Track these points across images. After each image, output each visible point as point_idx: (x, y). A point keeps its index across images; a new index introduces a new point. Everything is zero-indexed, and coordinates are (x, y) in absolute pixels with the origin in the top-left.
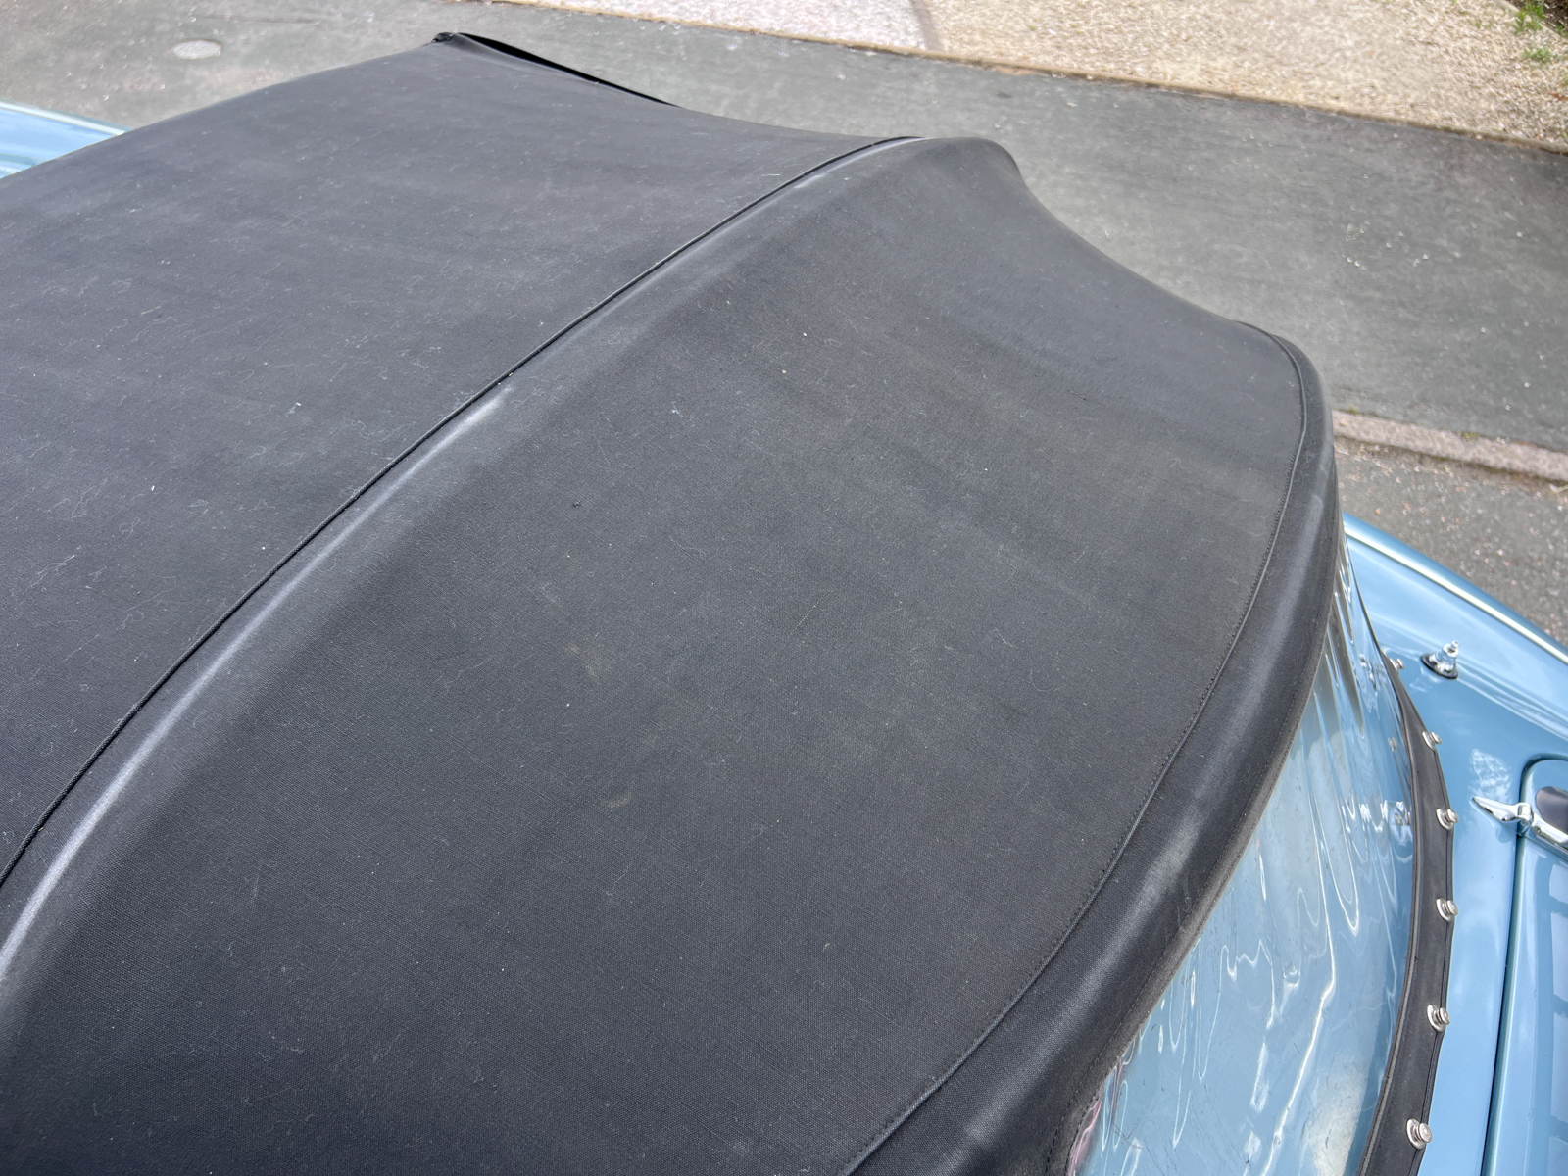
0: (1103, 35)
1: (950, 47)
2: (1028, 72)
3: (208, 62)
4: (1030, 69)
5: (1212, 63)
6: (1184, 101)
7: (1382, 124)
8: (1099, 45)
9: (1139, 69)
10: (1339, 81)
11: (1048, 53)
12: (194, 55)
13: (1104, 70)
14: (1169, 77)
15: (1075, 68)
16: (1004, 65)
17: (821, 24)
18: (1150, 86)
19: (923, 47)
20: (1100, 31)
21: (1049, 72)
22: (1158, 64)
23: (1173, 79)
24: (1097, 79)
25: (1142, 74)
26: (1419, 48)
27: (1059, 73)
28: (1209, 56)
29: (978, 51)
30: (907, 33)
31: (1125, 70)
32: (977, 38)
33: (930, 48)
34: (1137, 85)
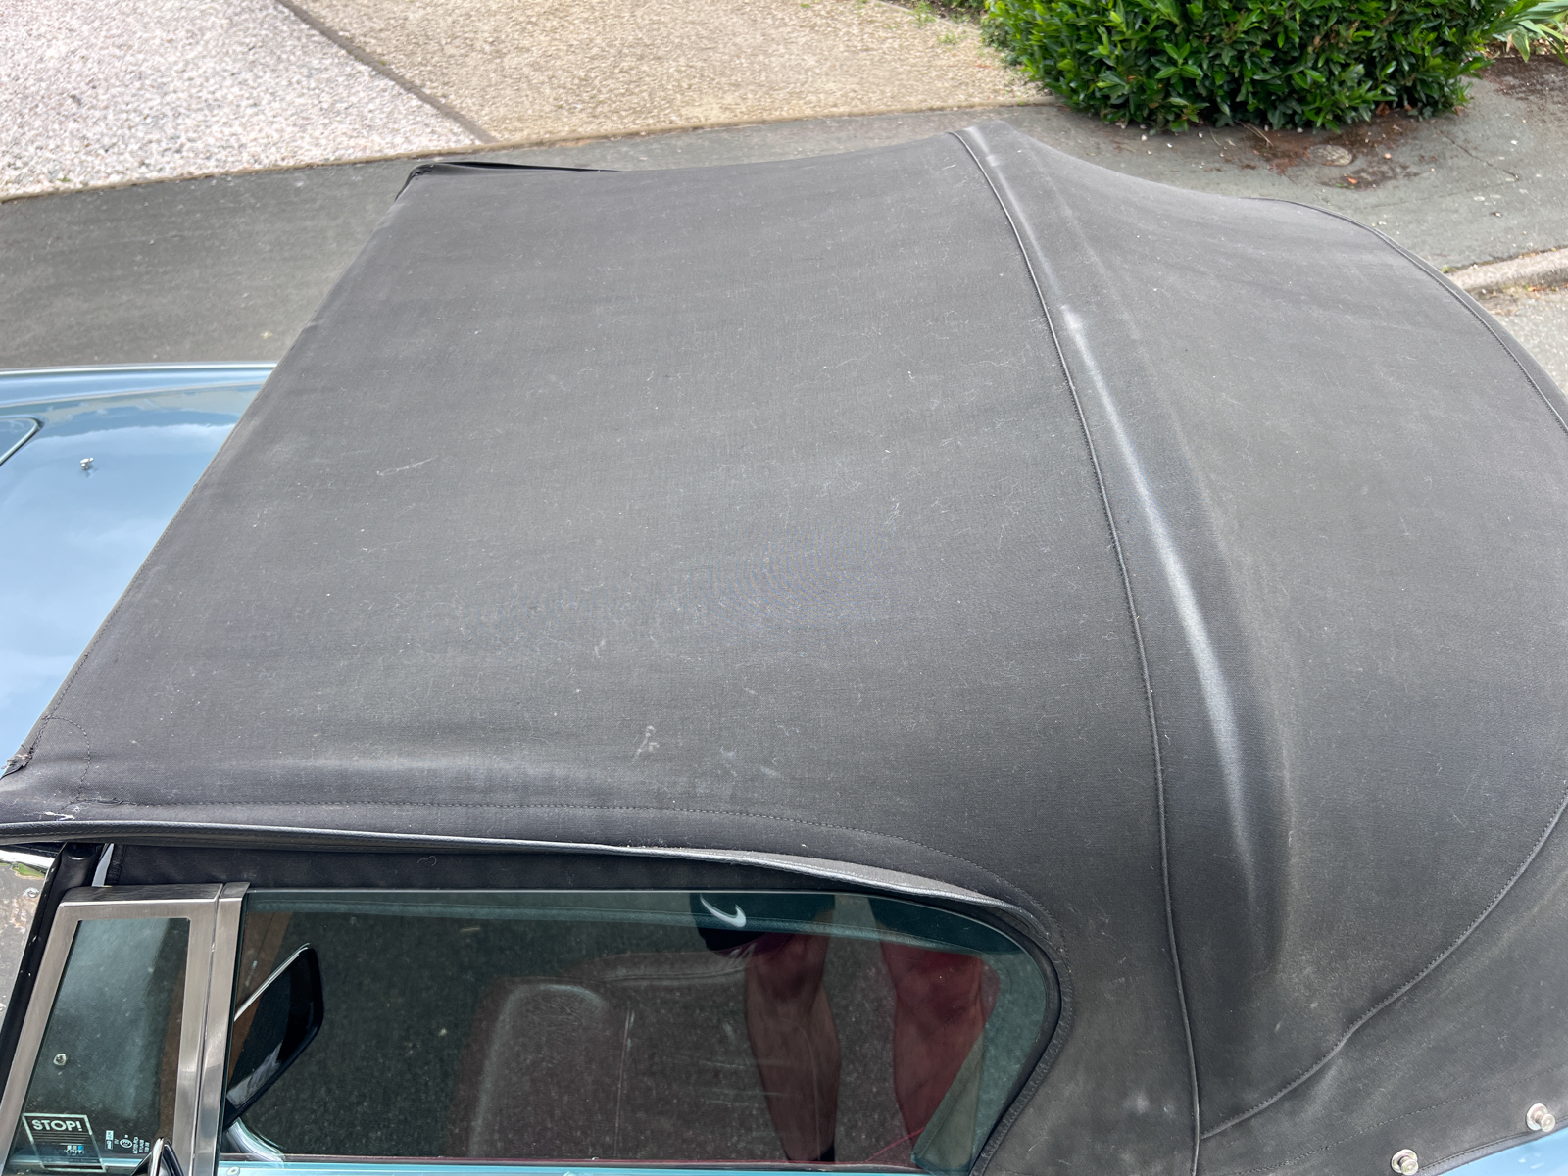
0: (623, 99)
1: (503, 137)
2: (588, 141)
5: (724, 102)
6: (731, 134)
7: (884, 116)
8: (626, 107)
10: (826, 93)
13: (649, 125)
15: (623, 128)
16: (564, 140)
17: (369, 144)
18: (695, 129)
19: (478, 143)
20: (617, 96)
21: (606, 137)
22: (684, 111)
23: (706, 119)
24: (649, 134)
25: (679, 121)
26: (863, 55)
27: (615, 136)
28: (716, 96)
29: (529, 135)
30: (455, 134)
32: (518, 125)
33: (486, 141)
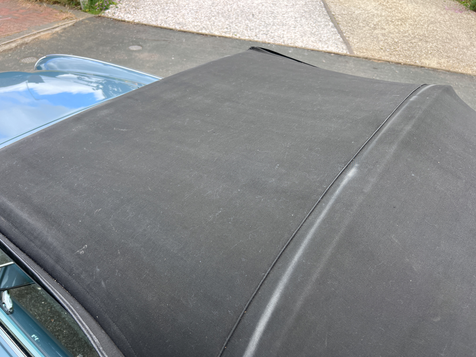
0: (404, 52)
1: (356, 53)
2: (382, 62)
3: (139, 51)
4: (383, 61)
5: (440, 61)
6: (434, 72)
8: (403, 54)
9: (417, 61)
11: (388, 56)
12: (135, 49)
13: (406, 62)
14: (427, 65)
15: (397, 60)
16: (375, 59)
17: (317, 45)
18: (422, 67)
19: (348, 53)
20: (403, 50)
21: (389, 62)
22: (423, 60)
23: (428, 65)
24: (404, 64)
25: (418, 63)
27: (392, 62)
28: (438, 58)
29: (365, 55)
30: (343, 49)
31: (413, 62)
32: (365, 51)
33: (351, 53)
34: (418, 67)
